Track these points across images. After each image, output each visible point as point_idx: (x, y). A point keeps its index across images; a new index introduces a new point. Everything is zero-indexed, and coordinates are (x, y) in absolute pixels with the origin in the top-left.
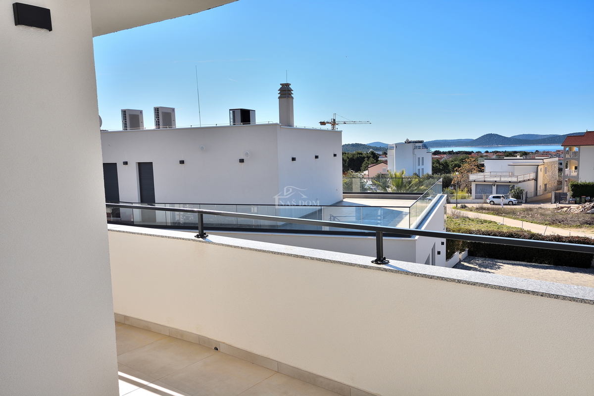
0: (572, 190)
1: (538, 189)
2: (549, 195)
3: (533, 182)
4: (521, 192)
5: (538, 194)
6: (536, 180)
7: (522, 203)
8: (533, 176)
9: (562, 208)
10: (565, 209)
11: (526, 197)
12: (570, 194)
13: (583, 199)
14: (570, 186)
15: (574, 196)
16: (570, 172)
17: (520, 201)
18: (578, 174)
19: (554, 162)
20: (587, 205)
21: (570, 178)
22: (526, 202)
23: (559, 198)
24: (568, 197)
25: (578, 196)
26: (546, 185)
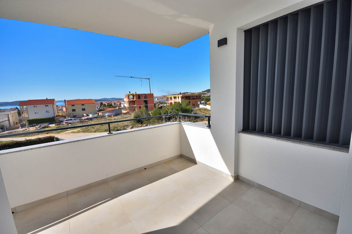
0: (28, 122)
1: (11, 124)
2: (17, 126)
3: (7, 122)
4: (3, 126)
5: (11, 126)
6: (9, 120)
7: (5, 131)
8: (7, 119)
9: (26, 129)
10: (28, 130)
11: (6, 128)
12: (27, 124)
13: (33, 125)
14: (26, 120)
15: (29, 124)
16: (25, 115)
17: (3, 130)
18: (28, 116)
19: (15, 112)
20: (37, 127)
21: (25, 118)
22: (7, 130)
23: (23, 126)
24: (27, 125)
25: (31, 124)
26: (14, 122)
